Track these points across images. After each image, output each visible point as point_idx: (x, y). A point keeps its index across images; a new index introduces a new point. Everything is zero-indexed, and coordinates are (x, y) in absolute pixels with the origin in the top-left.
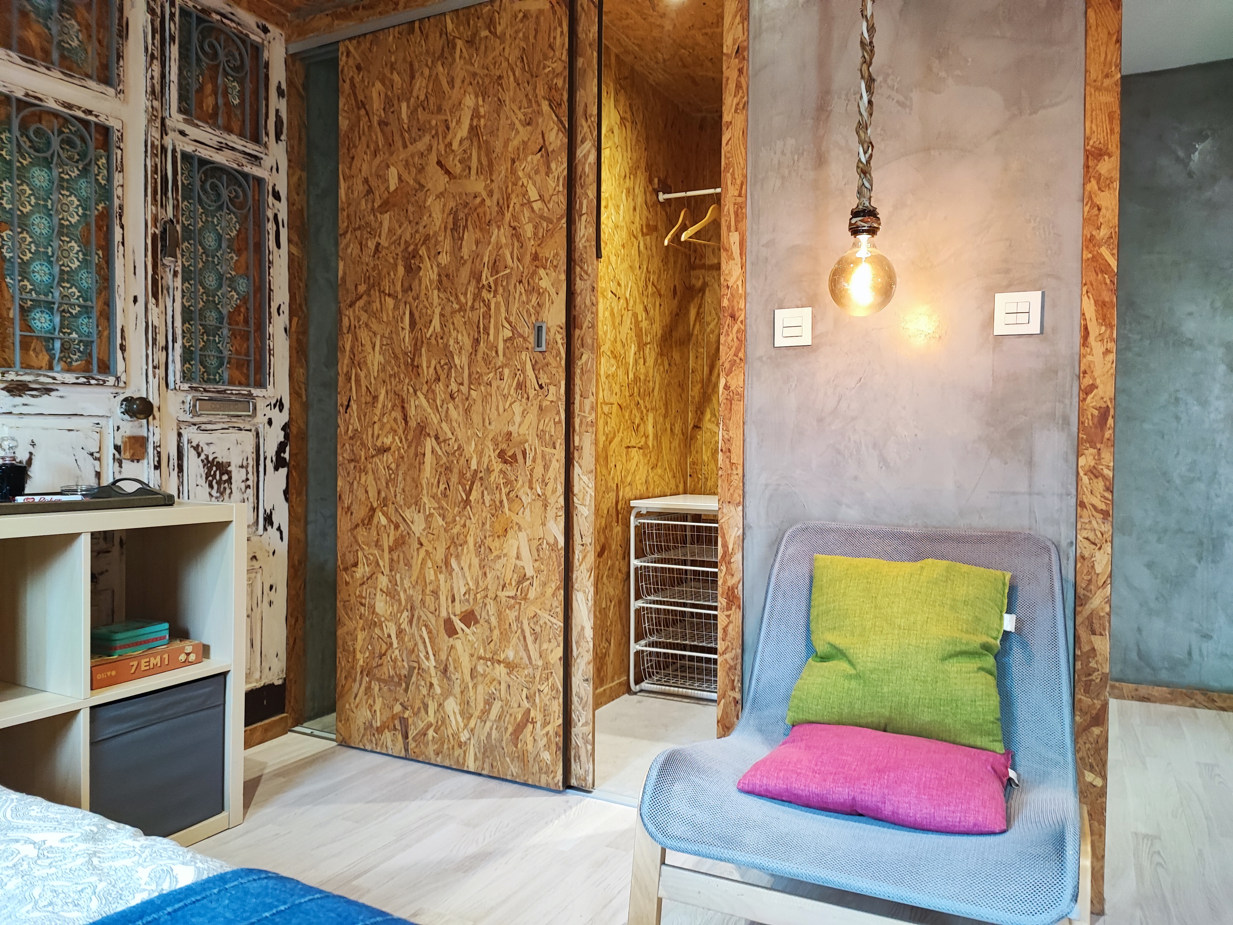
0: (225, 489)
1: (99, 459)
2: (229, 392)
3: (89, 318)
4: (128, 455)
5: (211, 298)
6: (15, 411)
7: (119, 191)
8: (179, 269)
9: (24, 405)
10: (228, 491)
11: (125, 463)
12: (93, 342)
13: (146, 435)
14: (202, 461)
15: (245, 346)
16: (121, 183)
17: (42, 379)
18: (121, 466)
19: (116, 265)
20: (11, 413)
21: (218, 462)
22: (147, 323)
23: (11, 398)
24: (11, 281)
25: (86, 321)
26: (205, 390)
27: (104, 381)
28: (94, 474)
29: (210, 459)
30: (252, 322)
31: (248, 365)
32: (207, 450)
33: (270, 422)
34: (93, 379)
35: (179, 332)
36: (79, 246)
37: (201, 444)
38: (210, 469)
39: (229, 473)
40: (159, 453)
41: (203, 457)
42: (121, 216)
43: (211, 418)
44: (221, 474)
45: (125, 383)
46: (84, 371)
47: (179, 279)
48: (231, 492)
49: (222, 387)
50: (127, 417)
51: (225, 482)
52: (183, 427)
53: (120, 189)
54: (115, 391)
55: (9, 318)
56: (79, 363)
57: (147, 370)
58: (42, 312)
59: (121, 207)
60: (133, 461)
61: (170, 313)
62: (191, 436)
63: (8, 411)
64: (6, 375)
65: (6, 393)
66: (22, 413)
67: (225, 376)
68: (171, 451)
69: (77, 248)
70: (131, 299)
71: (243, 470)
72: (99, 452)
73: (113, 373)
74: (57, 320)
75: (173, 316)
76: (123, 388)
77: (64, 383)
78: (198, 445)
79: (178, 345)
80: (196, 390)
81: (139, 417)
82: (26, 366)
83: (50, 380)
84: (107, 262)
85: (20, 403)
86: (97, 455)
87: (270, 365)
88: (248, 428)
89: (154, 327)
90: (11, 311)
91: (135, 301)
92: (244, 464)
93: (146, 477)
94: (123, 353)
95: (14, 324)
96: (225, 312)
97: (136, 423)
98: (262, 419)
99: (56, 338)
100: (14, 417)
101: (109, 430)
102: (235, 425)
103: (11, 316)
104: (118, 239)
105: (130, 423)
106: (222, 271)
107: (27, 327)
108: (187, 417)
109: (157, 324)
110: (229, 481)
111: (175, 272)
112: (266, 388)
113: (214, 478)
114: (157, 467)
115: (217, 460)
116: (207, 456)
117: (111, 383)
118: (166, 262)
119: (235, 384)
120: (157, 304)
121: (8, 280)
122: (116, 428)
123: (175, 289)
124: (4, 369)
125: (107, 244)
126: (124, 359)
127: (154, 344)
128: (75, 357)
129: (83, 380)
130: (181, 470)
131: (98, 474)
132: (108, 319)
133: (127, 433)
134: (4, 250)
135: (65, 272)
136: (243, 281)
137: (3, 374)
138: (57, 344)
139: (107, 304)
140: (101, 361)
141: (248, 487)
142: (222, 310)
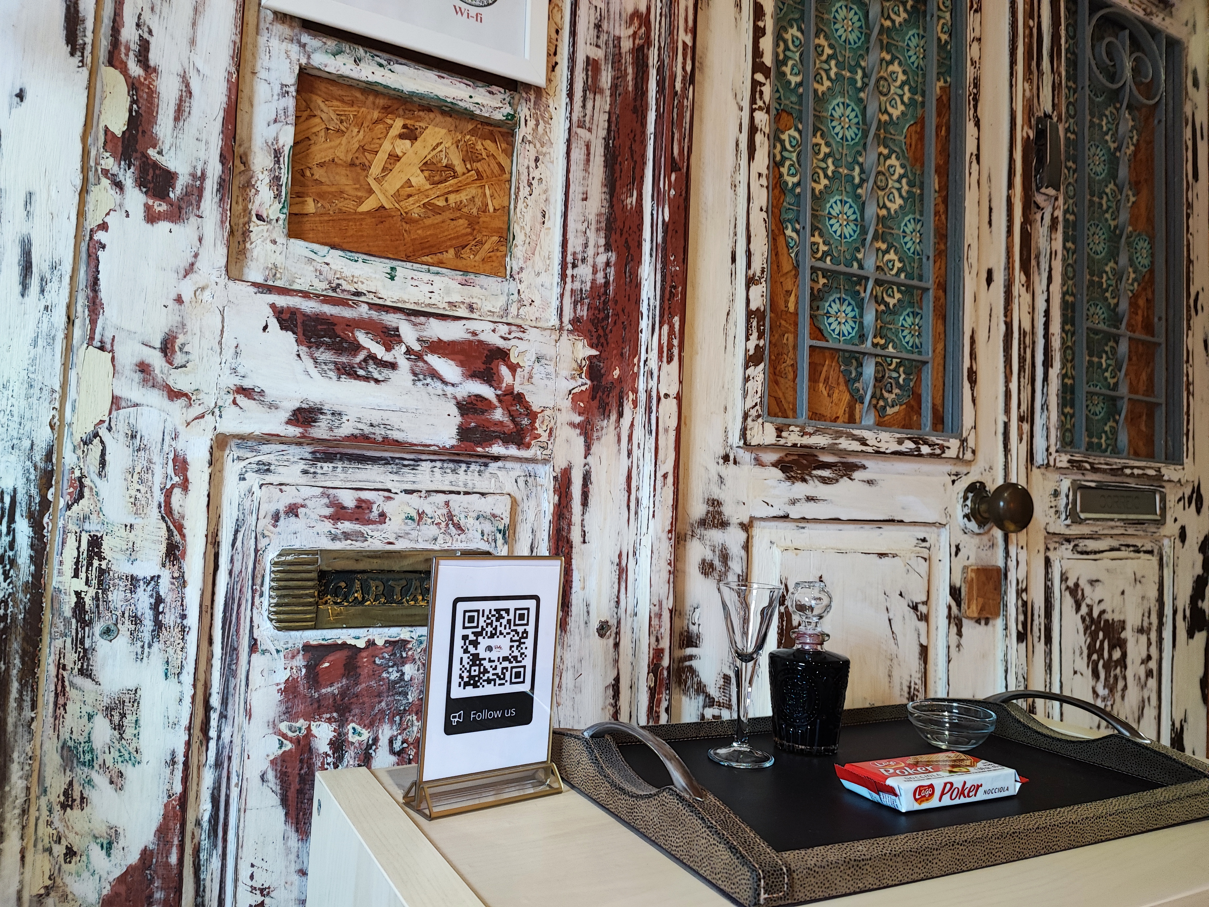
0: (1116, 678)
1: (924, 618)
2: (1128, 471)
3: (915, 314)
4: (974, 611)
5: (1096, 279)
6: (795, 512)
7: (974, 51)
8: (1059, 213)
9: (810, 499)
10: (1121, 684)
11: (968, 627)
12: (925, 363)
13: (1001, 563)
14: (1083, 619)
15: (1144, 376)
16: (977, 34)
17: (845, 444)
18: (960, 634)
19: (967, 204)
20: (786, 517)
21: (1107, 621)
22: (1009, 326)
23: (788, 483)
24: (794, 235)
25: (909, 320)
26: (1094, 469)
27: (943, 448)
28: (917, 650)
29: (1095, 614)
30: (1160, 327)
31: (1151, 416)
32: (1091, 595)
33: (1183, 535)
34: (926, 443)
35: (1056, 343)
36: (903, 166)
37: (1080, 582)
38: (1094, 637)
39: (1122, 644)
40: (1025, 604)
41: (1084, 610)
42: (976, 100)
43: (1098, 528)
44: (1112, 648)
45: (974, 452)
46: (903, 427)
47: (1059, 236)
48: (1125, 687)
49: (1117, 462)
50: (973, 525)
51: (1118, 662)
52: (1051, 546)
53: (975, 45)
54: (954, 469)
55: (787, 312)
56: (896, 409)
57: (1006, 425)
58: (842, 301)
59: (976, 83)
60: (978, 621)
61: (1041, 306)
62: (1067, 565)
63: (781, 513)
64: (784, 434)
65: (780, 472)
66: (804, 518)
67: (1123, 439)
68: (1037, 597)
69: (900, 171)
70: (984, 275)
71: (1143, 638)
72: (925, 603)
73: (956, 432)
74: (869, 318)
75: (1047, 313)
76: (969, 463)
77: (878, 452)
78: (1077, 585)
79: (1055, 371)
80: (1079, 468)
81: (1001, 527)
82: (815, 415)
83: (856, 446)
84: (945, 201)
85: (801, 496)
86: (923, 609)
87: (1188, 415)
88: (1148, 547)
89: (1023, 334)
90: (792, 299)
91: (989, 280)
92: (1146, 624)
93: (1000, 656)
94: (972, 389)
95: (796, 324)
96: (1124, 306)
97: (985, 538)
98: (1171, 529)
99: (870, 354)
100: (791, 525)
101: (943, 553)
102: (1130, 541)
103: (791, 307)
104: (970, 147)
105: (976, 540)
106: (1113, 223)
107: (818, 332)
108: (1060, 526)
109: (1027, 326)
110: (1122, 662)
111: (1054, 220)
112: (1182, 464)
113: (1101, 656)
114: (1021, 637)
115: (1106, 616)
116: (1090, 608)
117: (952, 453)
118: (1039, 199)
119: (1137, 455)
120: (1029, 285)
121: (789, 232)
122: (954, 550)
123: (1052, 254)
124: (780, 420)
125: (947, 162)
126: (974, 401)
127: (1021, 369)
128: (890, 397)
129: (909, 445)
130: (1048, 640)
131: (924, 651)
132: (944, 319)
133: (972, 561)
134: (784, 170)
135: (880, 220)
136: (1143, 245)
137: (779, 431)
138: (869, 370)
139: (942, 286)
140: (934, 406)
141: (1149, 674)
142: (1113, 302)
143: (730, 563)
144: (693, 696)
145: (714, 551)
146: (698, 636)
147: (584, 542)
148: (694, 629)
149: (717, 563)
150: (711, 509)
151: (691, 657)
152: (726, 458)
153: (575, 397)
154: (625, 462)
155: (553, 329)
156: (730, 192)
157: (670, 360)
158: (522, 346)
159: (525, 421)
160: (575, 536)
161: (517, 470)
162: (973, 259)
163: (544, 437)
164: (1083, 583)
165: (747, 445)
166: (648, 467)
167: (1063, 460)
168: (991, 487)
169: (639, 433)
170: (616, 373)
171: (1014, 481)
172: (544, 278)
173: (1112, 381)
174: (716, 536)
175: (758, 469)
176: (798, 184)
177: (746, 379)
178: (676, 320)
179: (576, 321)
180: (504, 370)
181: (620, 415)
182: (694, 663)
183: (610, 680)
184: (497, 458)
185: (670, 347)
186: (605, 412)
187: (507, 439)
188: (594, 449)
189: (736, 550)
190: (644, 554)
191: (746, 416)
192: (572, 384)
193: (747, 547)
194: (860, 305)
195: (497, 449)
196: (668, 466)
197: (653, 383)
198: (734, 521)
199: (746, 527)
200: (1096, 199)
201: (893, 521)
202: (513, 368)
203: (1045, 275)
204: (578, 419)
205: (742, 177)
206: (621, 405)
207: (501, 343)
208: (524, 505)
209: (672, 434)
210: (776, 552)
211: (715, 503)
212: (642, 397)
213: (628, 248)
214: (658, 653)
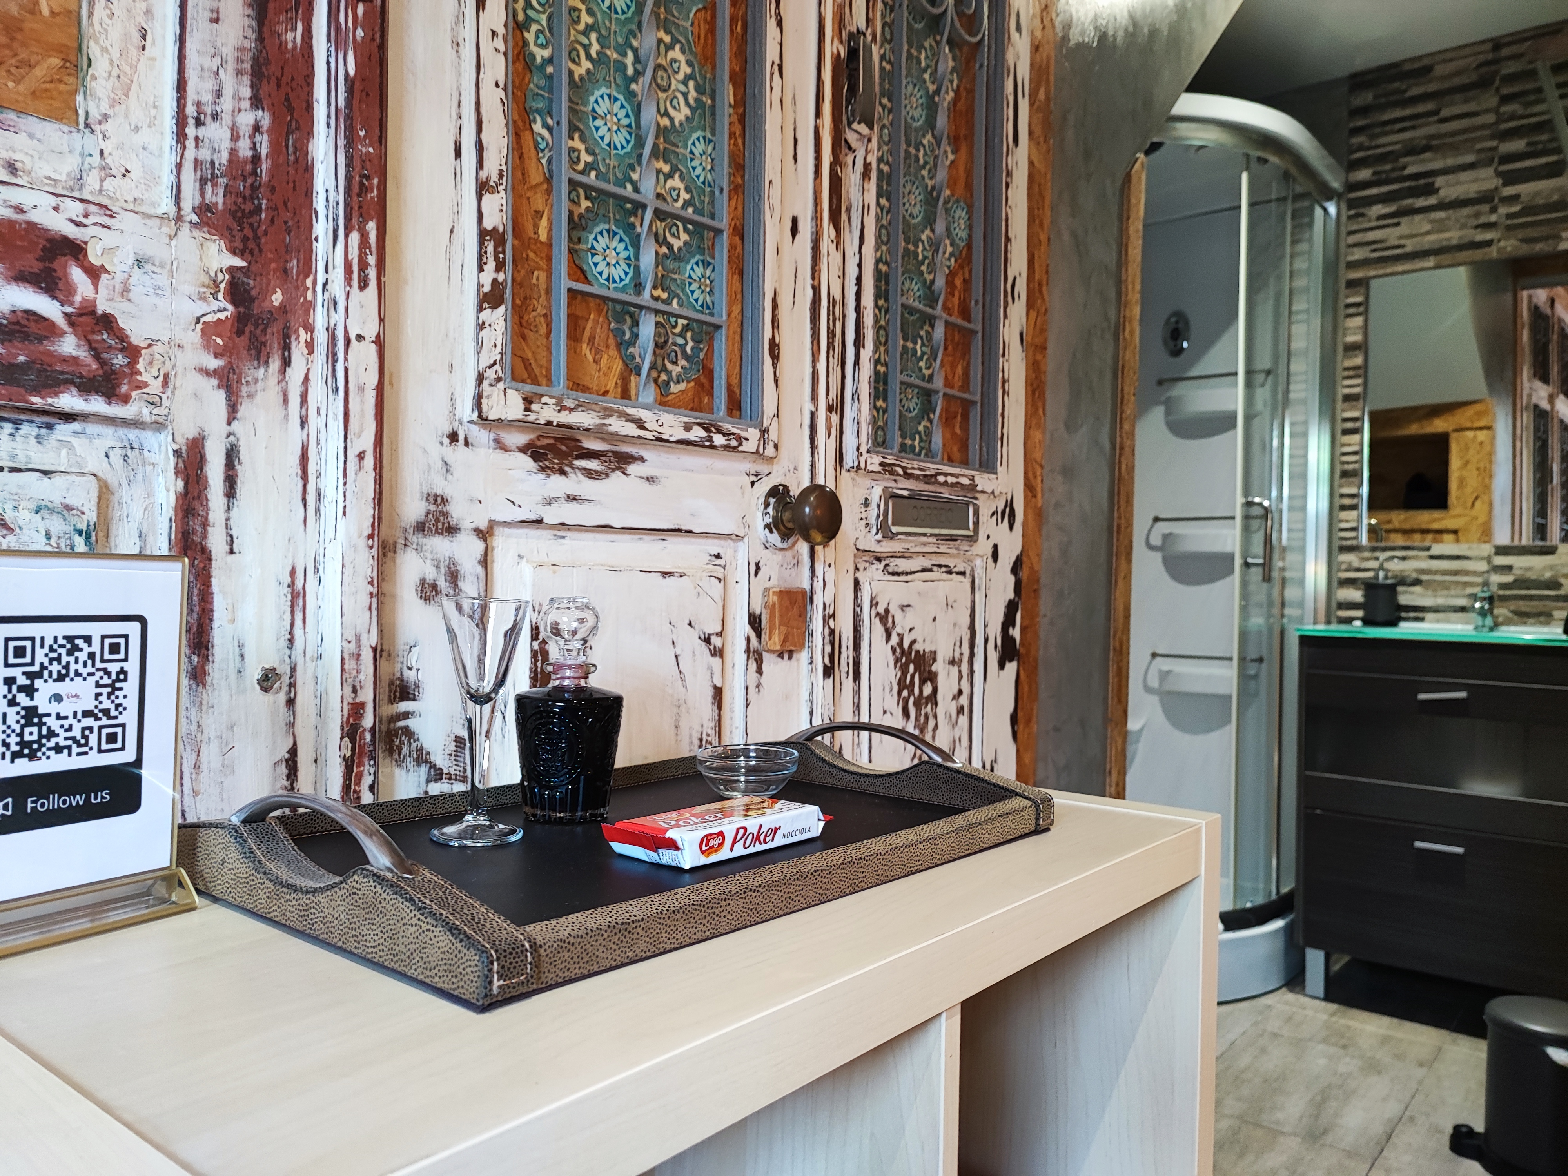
0: (927, 716)
1: (718, 653)
2: (941, 479)
3: (706, 264)
4: (775, 642)
5: (911, 247)
6: (551, 516)
8: (872, 159)
9: (571, 498)
10: (931, 723)
11: (770, 662)
12: (718, 327)
13: (806, 586)
14: (894, 651)
15: (959, 370)
17: (617, 425)
18: (759, 671)
19: (768, 127)
20: (539, 521)
21: (918, 652)
22: (816, 290)
23: (541, 476)
24: (545, 133)
25: (699, 271)
26: (907, 476)
27: (740, 439)
28: (710, 692)
29: (906, 645)
30: (977, 312)
31: (966, 417)
32: (902, 621)
33: (995, 556)
34: (719, 431)
35: (868, 319)
36: (689, 63)
37: (890, 608)
38: (904, 670)
39: (933, 678)
40: (832, 632)
41: (895, 639)
43: (911, 544)
44: (923, 682)
45: (776, 446)
46: (692, 409)
47: (872, 186)
48: (936, 726)
49: (932, 467)
50: (775, 538)
51: (928, 699)
52: (861, 566)
54: (753, 468)
55: (537, 240)
56: (683, 386)
57: (813, 415)
58: (612, 234)
60: (781, 655)
61: (852, 271)
62: (877, 587)
63: (533, 517)
64: (534, 407)
65: (530, 460)
66: (563, 524)
67: (937, 440)
68: (845, 626)
69: (685, 69)
70: (789, 224)
71: (955, 670)
72: (720, 634)
73: (756, 419)
74: (647, 259)
75: (859, 280)
76: (771, 460)
77: (659, 439)
78: (887, 611)
79: (867, 353)
80: (892, 473)
81: (807, 538)
82: (576, 385)
83: (631, 429)
84: (742, 120)
85: (561, 494)
86: (716, 641)
87: (1003, 418)
88: (960, 568)
89: (832, 302)
90: (544, 222)
91: (794, 231)
92: (957, 656)
93: (805, 696)
94: (774, 366)
95: (549, 259)
96: (940, 282)
97: (789, 554)
98: (983, 547)
99: (648, 309)
100: (547, 534)
101: (740, 572)
102: (943, 561)
103: (543, 236)
104: (772, 54)
105: (779, 556)
106: (930, 183)
107: (579, 272)
108: (871, 541)
109: (837, 293)
110: (933, 699)
111: (867, 166)
112: (996, 473)
113: (911, 692)
114: (828, 672)
115: (916, 647)
116: (901, 637)
117: (750, 446)
118: (851, 137)
119: (951, 461)
120: (838, 242)
121: (538, 127)
122: (753, 568)
123: (865, 209)
124: (529, 388)
125: (744, 70)
126: (776, 381)
127: (830, 345)
128: (675, 370)
129: (698, 433)
130: (857, 676)
131: (718, 693)
132: (741, 274)
133: (774, 582)
134: (530, 36)
135: (661, 131)
136: (961, 214)
137: (528, 401)
138: (647, 329)
139: (739, 232)
140: (729, 387)
141: (960, 710)
142: (929, 277)
143: (461, 584)
144: (410, 766)
145: (438, 567)
146: (417, 686)
147: (232, 552)
148: (410, 676)
149: (442, 584)
150: (433, 508)
151: (406, 715)
152: (453, 437)
153: (209, 330)
154: (296, 436)
155: (164, 217)
156: (449, 52)
157: (363, 285)
158: (109, 238)
159: (119, 360)
160: (216, 542)
161: (108, 436)
162: (775, 200)
163: (155, 386)
164: (894, 610)
165: (483, 419)
166: (335, 443)
167: (874, 462)
168: (795, 492)
169: (317, 392)
170: (277, 298)
171: (822, 482)
172: (145, 136)
173: (927, 373)
174: (440, 545)
175: (500, 455)
176: (550, 61)
177: (481, 327)
178: (371, 226)
179: (203, 210)
180: (77, 274)
181: (286, 362)
182: (411, 723)
183: (283, 753)
184: (69, 417)
185: (363, 266)
186: (260, 354)
187: (87, 387)
188: (244, 410)
189: (469, 566)
190: (331, 571)
191: (480, 378)
192: (200, 308)
193: (485, 561)
194: (635, 242)
195: (68, 401)
196: (365, 441)
197: (338, 318)
198: (467, 524)
199: (484, 534)
200: (913, 151)
201: (680, 530)
202: (94, 273)
203: (857, 234)
204: (214, 363)
205: (468, 32)
206: (286, 347)
207: (71, 231)
208: (124, 494)
209: (371, 397)
210: (527, 569)
211: (438, 500)
212: (321, 337)
213: (291, 109)
214: (357, 709)
